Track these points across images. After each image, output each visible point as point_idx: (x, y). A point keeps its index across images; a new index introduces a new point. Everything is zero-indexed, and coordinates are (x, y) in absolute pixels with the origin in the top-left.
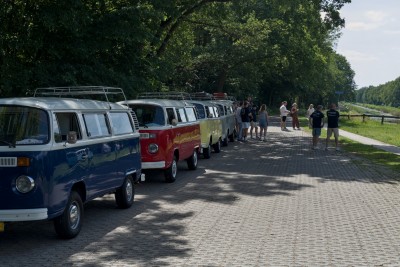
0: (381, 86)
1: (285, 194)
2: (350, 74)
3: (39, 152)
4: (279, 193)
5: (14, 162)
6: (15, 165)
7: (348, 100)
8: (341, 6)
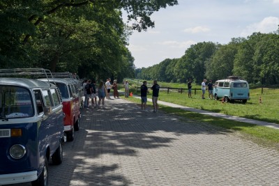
0: (150, 68)
1: (164, 146)
2: (131, 59)
3: (27, 124)
4: (161, 145)
5: (8, 134)
6: (10, 136)
7: (131, 77)
8: (151, 13)
